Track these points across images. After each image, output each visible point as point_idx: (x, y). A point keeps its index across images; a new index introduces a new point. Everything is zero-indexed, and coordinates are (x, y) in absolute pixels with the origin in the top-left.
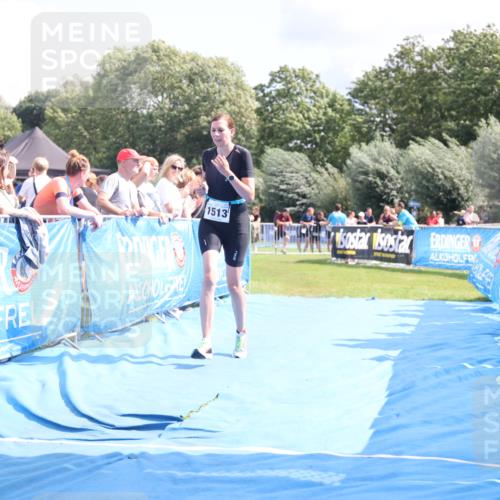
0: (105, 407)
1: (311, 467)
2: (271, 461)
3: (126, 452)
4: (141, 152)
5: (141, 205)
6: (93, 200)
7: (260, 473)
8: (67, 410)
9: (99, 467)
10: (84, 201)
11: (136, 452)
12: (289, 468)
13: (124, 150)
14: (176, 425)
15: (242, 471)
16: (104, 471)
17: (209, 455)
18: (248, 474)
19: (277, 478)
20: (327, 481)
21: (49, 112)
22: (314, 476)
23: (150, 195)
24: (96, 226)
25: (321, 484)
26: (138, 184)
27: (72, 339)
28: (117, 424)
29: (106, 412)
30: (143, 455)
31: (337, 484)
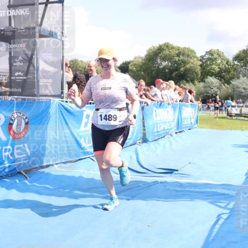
0: (152, 165)
1: (224, 188)
2: (210, 186)
3: (160, 181)
4: (163, 80)
7: (206, 190)
8: (139, 166)
9: (151, 186)
10: (144, 96)
11: (163, 181)
12: (218, 188)
13: (158, 80)
14: (176, 172)
15: (200, 189)
16: (153, 187)
17: (188, 183)
18: (202, 190)
19: (212, 192)
20: (230, 194)
21: (130, 68)
22: (226, 192)
23: (166, 95)
24: (148, 105)
25: (228, 194)
26: (161, 91)
27: (140, 143)
28: (156, 172)
29: (152, 167)
30: (165, 182)
31: (234, 195)
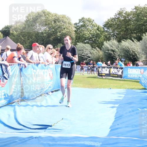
0: (28, 122)
1: (91, 141)
2: (79, 139)
3: (34, 136)
5: (39, 60)
6: (25, 59)
7: (75, 143)
8: (16, 123)
9: (26, 141)
10: (22, 59)
11: (38, 136)
12: (85, 141)
13: (34, 43)
14: (50, 128)
15: (70, 142)
17: (60, 137)
18: (72, 143)
19: (81, 144)
20: (96, 145)
21: (11, 32)
22: (92, 143)
23: (42, 57)
24: (25, 67)
25: (94, 146)
26: (38, 54)
27: (18, 101)
28: (32, 128)
29: (28, 124)
30: (40, 137)
31: (99, 146)
